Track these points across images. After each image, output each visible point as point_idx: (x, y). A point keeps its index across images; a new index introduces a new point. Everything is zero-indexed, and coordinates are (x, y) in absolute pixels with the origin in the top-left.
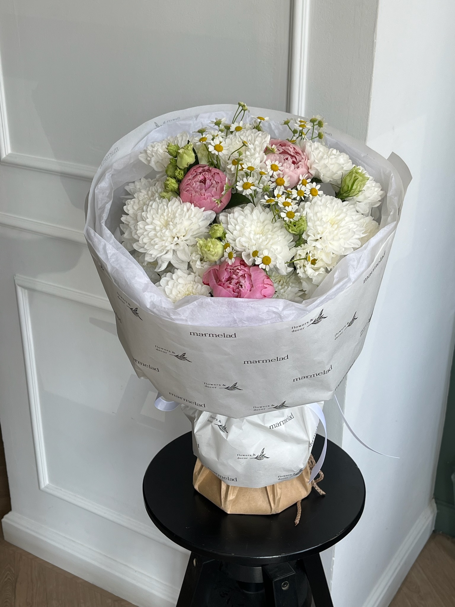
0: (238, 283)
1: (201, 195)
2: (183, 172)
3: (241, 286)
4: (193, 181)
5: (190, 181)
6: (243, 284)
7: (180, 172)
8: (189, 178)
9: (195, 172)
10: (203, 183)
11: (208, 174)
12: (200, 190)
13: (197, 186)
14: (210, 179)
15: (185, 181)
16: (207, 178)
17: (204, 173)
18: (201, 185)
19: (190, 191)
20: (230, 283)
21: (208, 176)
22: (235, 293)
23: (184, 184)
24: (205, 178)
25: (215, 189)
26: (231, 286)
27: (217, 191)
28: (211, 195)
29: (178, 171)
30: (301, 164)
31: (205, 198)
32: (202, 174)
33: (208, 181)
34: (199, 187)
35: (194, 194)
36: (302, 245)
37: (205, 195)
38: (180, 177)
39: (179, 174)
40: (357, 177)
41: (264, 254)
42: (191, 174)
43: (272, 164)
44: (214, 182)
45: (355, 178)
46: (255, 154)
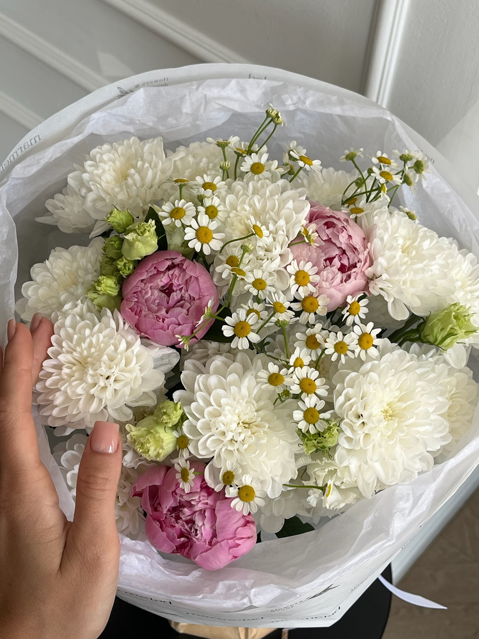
0: (191, 522)
1: (158, 320)
2: (131, 267)
3: (196, 530)
4: (147, 285)
5: (143, 284)
6: (199, 529)
7: (127, 265)
8: (141, 278)
9: (155, 268)
10: (165, 293)
11: (180, 275)
12: (157, 308)
13: (153, 297)
14: (181, 287)
15: (135, 283)
16: (175, 284)
17: (171, 272)
18: (160, 298)
19: (140, 304)
20: (177, 518)
21: (178, 279)
23: (130, 289)
24: (171, 285)
25: (185, 311)
26: (178, 525)
27: (188, 314)
28: (177, 321)
29: (122, 261)
31: (163, 327)
32: (167, 273)
33: (175, 296)
34: (157, 301)
35: (145, 311)
37: (165, 321)
38: (125, 273)
39: (123, 268)
40: (455, 332)
41: (243, 481)
42: (147, 271)
43: (298, 270)
44: (186, 296)
45: (453, 331)
46: (274, 249)
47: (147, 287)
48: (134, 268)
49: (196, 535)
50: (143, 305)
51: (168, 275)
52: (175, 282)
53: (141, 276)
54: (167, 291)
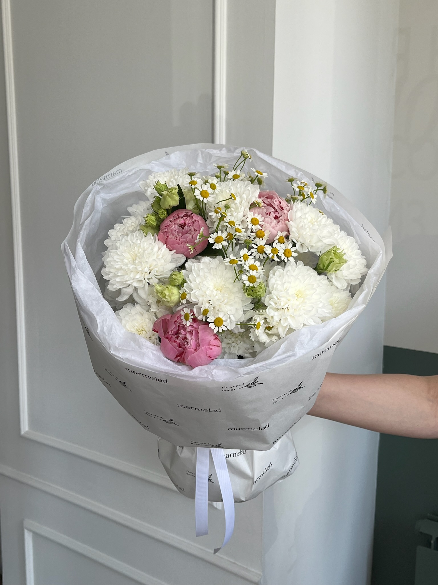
0: (185, 339)
1: (177, 239)
4: (172, 223)
6: (189, 342)
7: (163, 212)
9: (177, 215)
10: (181, 227)
11: (189, 220)
12: (176, 234)
13: (175, 228)
14: (190, 225)
15: (167, 222)
16: (187, 223)
18: (179, 229)
19: (168, 233)
20: (178, 337)
23: (164, 225)
25: (191, 236)
26: (178, 341)
28: (186, 241)
29: (161, 210)
31: (179, 243)
33: (187, 227)
34: (177, 231)
35: (170, 236)
36: (261, 311)
37: (180, 240)
38: (162, 217)
39: (161, 214)
40: (334, 260)
42: (173, 217)
44: (192, 229)
46: (240, 208)
48: (167, 214)
49: (188, 345)
50: (170, 233)
51: (184, 218)
53: (170, 218)
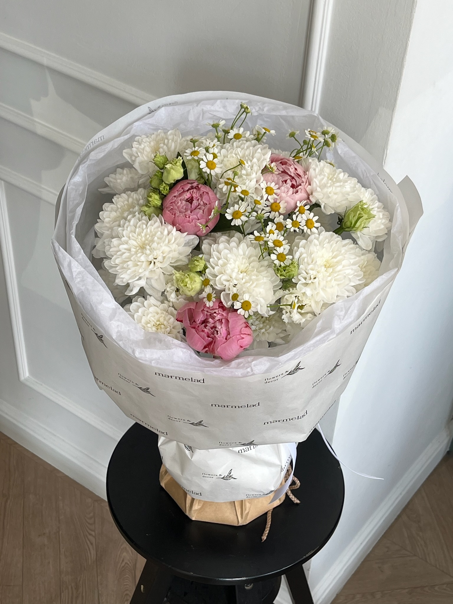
0: (214, 327)
1: (186, 217)
2: (168, 188)
3: (217, 331)
4: (178, 198)
5: (176, 198)
6: (219, 330)
7: (166, 187)
8: (174, 195)
9: (182, 188)
10: (189, 202)
11: (197, 192)
12: (185, 211)
13: (182, 205)
14: (198, 198)
15: (170, 198)
16: (194, 197)
17: (191, 191)
18: (186, 205)
19: (174, 210)
20: (206, 326)
21: (196, 194)
22: (209, 339)
23: (168, 202)
24: (192, 197)
25: (201, 211)
26: (206, 330)
27: (203, 213)
28: (197, 218)
29: (163, 185)
30: (300, 189)
31: (189, 221)
32: (189, 191)
33: (195, 202)
34: (184, 207)
36: (291, 289)
37: (190, 218)
38: (165, 192)
39: (163, 189)
40: (362, 215)
41: (244, 298)
42: (177, 190)
43: (267, 186)
44: (202, 203)
45: (360, 215)
46: (252, 174)
47: (178, 200)
48: (170, 189)
49: (217, 334)
50: (176, 210)
51: (190, 192)
52: (194, 195)
53: (174, 194)
54: (190, 201)
